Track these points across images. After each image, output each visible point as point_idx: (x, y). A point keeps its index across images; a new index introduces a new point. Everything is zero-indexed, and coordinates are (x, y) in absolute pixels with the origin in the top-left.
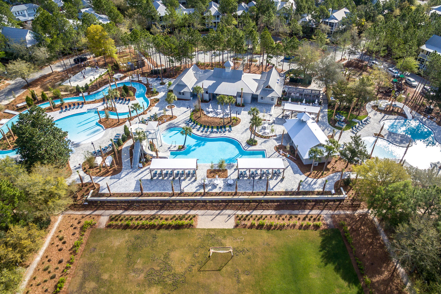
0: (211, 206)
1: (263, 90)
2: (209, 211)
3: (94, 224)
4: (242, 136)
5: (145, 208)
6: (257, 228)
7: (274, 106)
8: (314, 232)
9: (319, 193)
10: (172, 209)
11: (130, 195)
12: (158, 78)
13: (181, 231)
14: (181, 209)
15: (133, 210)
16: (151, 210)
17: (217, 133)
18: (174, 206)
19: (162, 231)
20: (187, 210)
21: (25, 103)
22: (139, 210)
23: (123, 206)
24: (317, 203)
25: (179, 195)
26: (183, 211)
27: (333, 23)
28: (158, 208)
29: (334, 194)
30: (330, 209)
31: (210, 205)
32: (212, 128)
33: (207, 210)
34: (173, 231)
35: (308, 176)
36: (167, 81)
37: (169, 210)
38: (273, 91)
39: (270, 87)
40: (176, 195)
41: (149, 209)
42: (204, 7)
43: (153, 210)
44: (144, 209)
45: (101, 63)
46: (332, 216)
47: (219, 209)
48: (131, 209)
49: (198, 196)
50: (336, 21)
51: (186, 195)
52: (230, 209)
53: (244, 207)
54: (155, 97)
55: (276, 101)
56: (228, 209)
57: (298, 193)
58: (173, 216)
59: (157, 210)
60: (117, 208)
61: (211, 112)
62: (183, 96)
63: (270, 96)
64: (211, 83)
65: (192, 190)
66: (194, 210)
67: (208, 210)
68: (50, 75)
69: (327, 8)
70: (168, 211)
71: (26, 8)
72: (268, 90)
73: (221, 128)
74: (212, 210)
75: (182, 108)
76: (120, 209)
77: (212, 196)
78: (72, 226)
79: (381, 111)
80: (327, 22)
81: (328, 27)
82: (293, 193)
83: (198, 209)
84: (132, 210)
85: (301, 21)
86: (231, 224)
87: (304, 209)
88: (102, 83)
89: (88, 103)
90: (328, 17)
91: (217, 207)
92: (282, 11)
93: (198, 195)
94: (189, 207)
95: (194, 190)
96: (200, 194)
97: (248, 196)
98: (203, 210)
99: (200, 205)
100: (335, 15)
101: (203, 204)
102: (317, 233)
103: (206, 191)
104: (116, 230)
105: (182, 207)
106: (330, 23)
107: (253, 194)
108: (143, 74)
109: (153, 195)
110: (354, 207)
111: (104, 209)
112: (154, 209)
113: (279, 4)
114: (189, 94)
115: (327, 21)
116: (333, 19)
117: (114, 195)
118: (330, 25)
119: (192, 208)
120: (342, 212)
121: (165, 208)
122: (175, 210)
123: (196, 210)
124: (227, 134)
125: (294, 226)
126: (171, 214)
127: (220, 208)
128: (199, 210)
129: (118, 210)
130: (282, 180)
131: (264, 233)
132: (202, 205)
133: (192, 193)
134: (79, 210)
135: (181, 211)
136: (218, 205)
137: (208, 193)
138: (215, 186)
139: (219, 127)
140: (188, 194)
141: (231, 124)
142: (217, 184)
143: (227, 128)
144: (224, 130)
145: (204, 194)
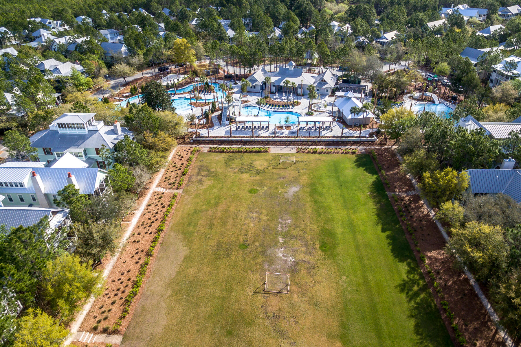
0: (280, 144)
1: (319, 83)
2: (278, 146)
3: (200, 150)
4: (302, 111)
6: (312, 153)
7: (328, 96)
8: (352, 155)
9: (357, 137)
10: (252, 145)
11: (222, 137)
12: (231, 80)
13: (260, 154)
14: (258, 145)
15: (225, 145)
17: (282, 109)
19: (246, 154)
20: (262, 145)
21: (130, 94)
22: (229, 145)
23: (218, 143)
24: (355, 143)
25: (257, 137)
26: (260, 146)
27: (384, 42)
28: (242, 144)
29: (368, 137)
30: (365, 146)
32: (279, 106)
34: (254, 154)
35: (350, 130)
36: (238, 82)
37: (250, 145)
38: (327, 83)
39: (324, 81)
40: (255, 137)
41: (236, 145)
42: (268, 30)
44: (233, 145)
45: (181, 71)
46: (365, 149)
47: (285, 145)
48: (223, 144)
49: (270, 138)
50: (387, 41)
51: (261, 137)
53: (303, 144)
54: (231, 91)
55: (330, 92)
56: (291, 145)
57: (342, 137)
61: (277, 98)
62: (254, 89)
63: (324, 87)
64: (277, 78)
68: (141, 78)
69: (379, 30)
71: (108, 32)
72: (323, 83)
73: (286, 106)
74: (280, 146)
75: (253, 97)
76: (216, 145)
77: (280, 138)
78: (185, 151)
79: (415, 99)
80: (379, 42)
81: (379, 45)
82: (338, 137)
83: (270, 145)
85: (355, 42)
86: (294, 151)
87: (346, 146)
88: (186, 83)
89: (178, 94)
90: (379, 37)
92: (339, 33)
94: (264, 144)
95: (268, 135)
96: (272, 137)
97: (305, 138)
100: (386, 35)
102: (354, 155)
103: (276, 135)
104: (215, 153)
106: (381, 42)
107: (310, 137)
108: (219, 78)
109: (239, 137)
110: (382, 144)
111: (204, 144)
112: (240, 145)
113: (337, 28)
114: (259, 86)
115: (379, 40)
116: (383, 39)
117: (211, 137)
118: (381, 44)
119: (267, 145)
120: (372, 147)
121: (248, 144)
122: (254, 145)
124: (290, 110)
125: (338, 153)
126: (251, 147)
129: (214, 145)
130: (331, 131)
131: (317, 156)
132: (273, 143)
133: (266, 136)
134: (187, 145)
136: (284, 143)
137: (277, 137)
138: (282, 133)
139: (284, 106)
140: (264, 137)
141: (293, 105)
142: (284, 133)
143: (291, 107)
144: (288, 108)
145: (275, 137)
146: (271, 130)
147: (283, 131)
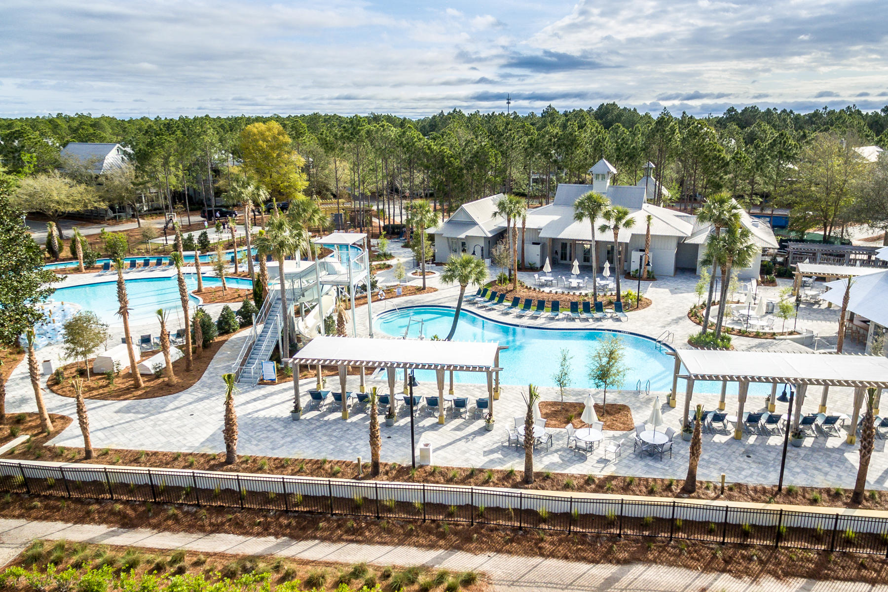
0: (561, 541)
2: (552, 562)
5: (223, 524)
7: (754, 282)
10: (356, 535)
11: (176, 459)
14: (401, 543)
15: (158, 527)
16: (247, 533)
17: (571, 320)
18: (368, 524)
20: (432, 546)
22: (190, 529)
23: (119, 507)
25: (404, 473)
26: (413, 550)
28: (288, 526)
31: (557, 533)
32: (555, 309)
33: (538, 560)
37: (339, 540)
40: (387, 473)
43: (258, 535)
44: (217, 529)
48: (154, 521)
49: (495, 485)
51: (433, 474)
52: (670, 564)
53: (750, 559)
56: (654, 561)
58: (351, 570)
59: (276, 535)
60: (88, 513)
61: (549, 283)
65: (466, 460)
66: (468, 550)
67: (547, 556)
70: (335, 547)
74: (566, 558)
76: (102, 521)
77: (567, 487)
83: (490, 549)
84: (154, 527)
91: (593, 544)
93: (494, 478)
94: (442, 536)
95: (479, 461)
96: (508, 476)
97: (753, 500)
98: (517, 553)
99: (505, 528)
101: (517, 524)
103: (537, 467)
105: (409, 534)
107: (785, 495)
109: (280, 466)
112: (265, 530)
114: (482, 242)
117: (102, 454)
119: (462, 541)
121: (324, 530)
122: (369, 542)
123: (482, 550)
124: (611, 324)
126: (342, 559)
127: (610, 551)
128: (499, 551)
129: (92, 521)
132: (514, 530)
133: (467, 470)
135: (400, 549)
136: (598, 536)
137: (545, 478)
138: (580, 453)
139: (581, 307)
140: (447, 476)
141: (620, 305)
142: (590, 448)
143: (609, 311)
144: (598, 315)
145: (528, 479)
146: (508, 425)
147: (583, 435)
